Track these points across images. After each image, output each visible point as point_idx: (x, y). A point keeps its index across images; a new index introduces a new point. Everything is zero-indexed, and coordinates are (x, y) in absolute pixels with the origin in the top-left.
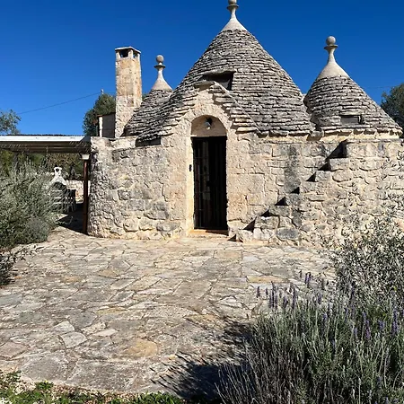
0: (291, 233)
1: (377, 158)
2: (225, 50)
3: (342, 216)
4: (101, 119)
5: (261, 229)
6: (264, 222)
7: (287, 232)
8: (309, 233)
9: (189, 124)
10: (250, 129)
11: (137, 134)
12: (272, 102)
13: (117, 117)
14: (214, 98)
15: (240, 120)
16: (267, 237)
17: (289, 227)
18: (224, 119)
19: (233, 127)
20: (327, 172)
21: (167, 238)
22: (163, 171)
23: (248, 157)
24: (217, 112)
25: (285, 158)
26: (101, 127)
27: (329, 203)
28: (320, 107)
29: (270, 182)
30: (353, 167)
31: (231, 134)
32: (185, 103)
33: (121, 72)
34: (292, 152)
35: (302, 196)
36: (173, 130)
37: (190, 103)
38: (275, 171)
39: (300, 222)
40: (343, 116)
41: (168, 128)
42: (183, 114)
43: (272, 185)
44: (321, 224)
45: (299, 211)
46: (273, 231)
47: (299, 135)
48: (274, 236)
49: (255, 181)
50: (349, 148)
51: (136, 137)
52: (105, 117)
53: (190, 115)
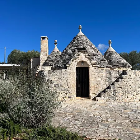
0: (113, 97)
1: (134, 75)
2: (81, 41)
3: (127, 92)
4: (32, 59)
5: (104, 96)
6: (105, 94)
7: (112, 97)
8: (118, 97)
9: (77, 63)
10: (97, 65)
11: (52, 65)
12: (99, 58)
13: (40, 59)
14: (85, 56)
15: (94, 63)
16: (106, 99)
17: (112, 95)
18: (88, 62)
19: (91, 65)
20: (122, 79)
21: (72, 100)
22: (68, 78)
23: (97, 74)
24: (86, 60)
25: (108, 75)
26: (32, 62)
27: (123, 88)
28: (111, 60)
29: (104, 82)
30: (129, 78)
31: (91, 67)
32: (76, 56)
33: (43, 44)
34: (110, 73)
35: (115, 86)
36: (71, 65)
37: (78, 57)
38: (105, 78)
39: (116, 94)
40: (119, 63)
41: (70, 64)
42: (75, 60)
43: (104, 83)
44: (122, 94)
45: (115, 91)
46: (107, 97)
47: (109, 68)
48: (108, 98)
49: (99, 81)
50: (127, 72)
51: (52, 66)
52: (34, 59)
53: (77, 60)
